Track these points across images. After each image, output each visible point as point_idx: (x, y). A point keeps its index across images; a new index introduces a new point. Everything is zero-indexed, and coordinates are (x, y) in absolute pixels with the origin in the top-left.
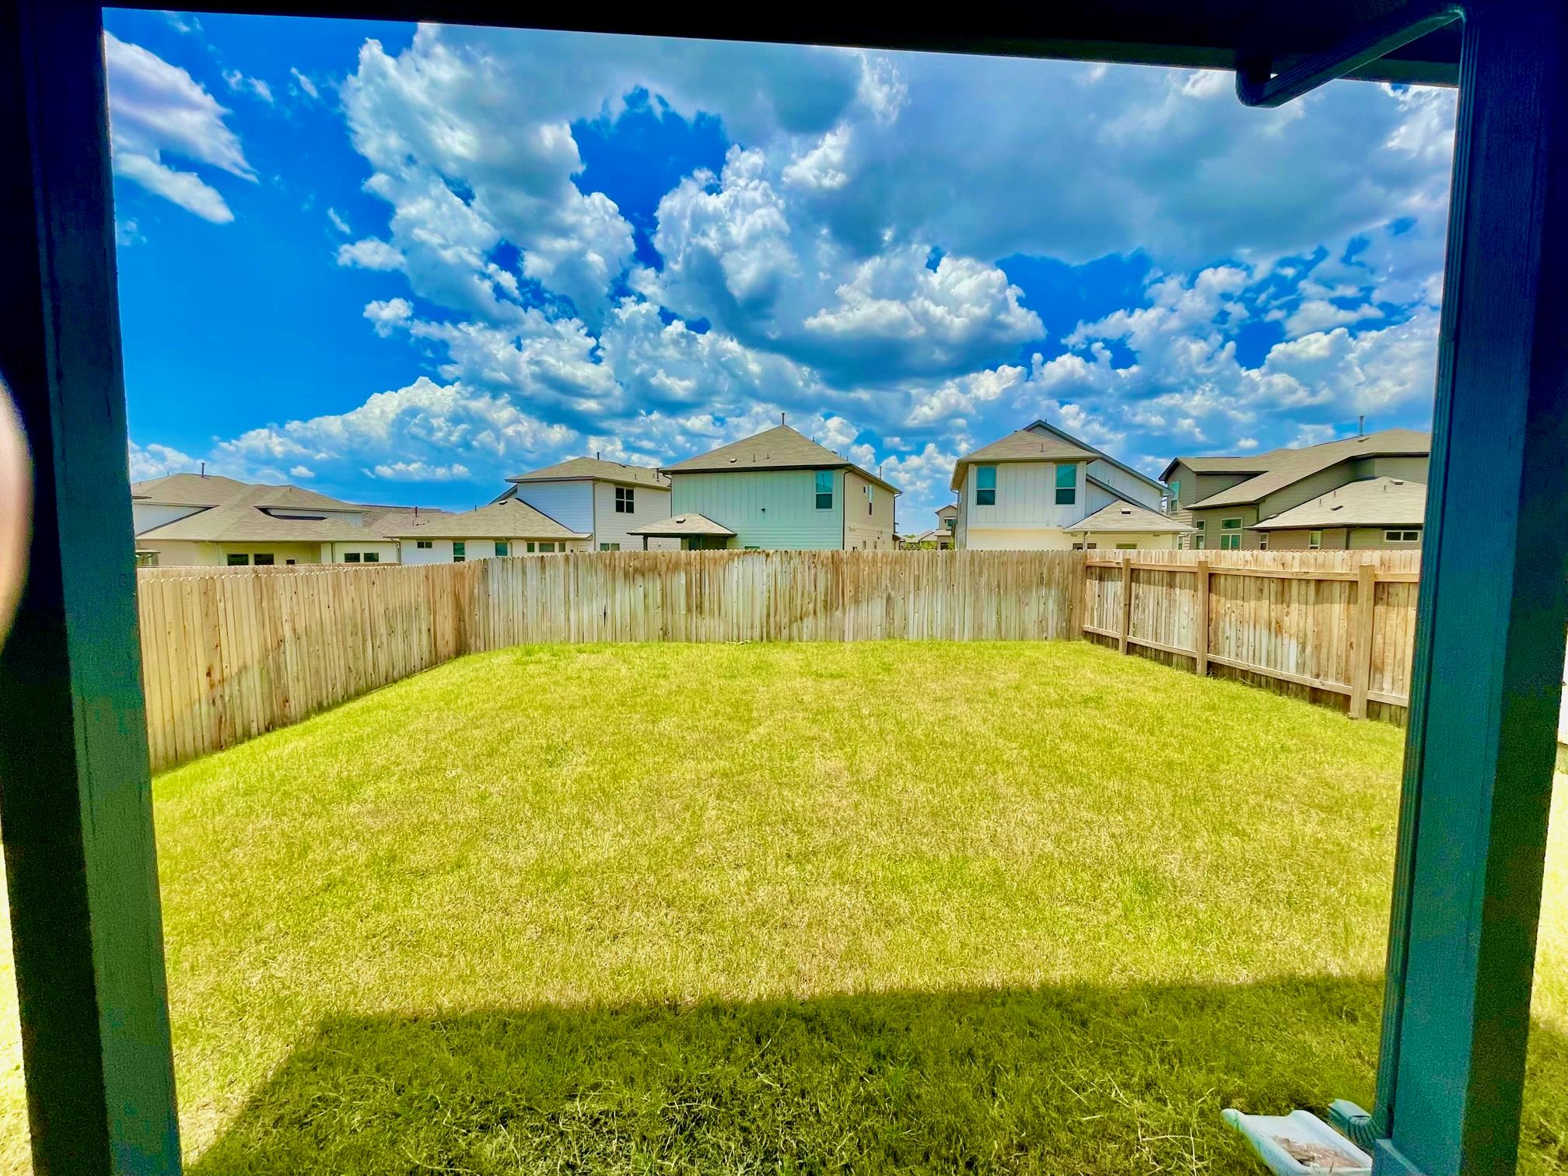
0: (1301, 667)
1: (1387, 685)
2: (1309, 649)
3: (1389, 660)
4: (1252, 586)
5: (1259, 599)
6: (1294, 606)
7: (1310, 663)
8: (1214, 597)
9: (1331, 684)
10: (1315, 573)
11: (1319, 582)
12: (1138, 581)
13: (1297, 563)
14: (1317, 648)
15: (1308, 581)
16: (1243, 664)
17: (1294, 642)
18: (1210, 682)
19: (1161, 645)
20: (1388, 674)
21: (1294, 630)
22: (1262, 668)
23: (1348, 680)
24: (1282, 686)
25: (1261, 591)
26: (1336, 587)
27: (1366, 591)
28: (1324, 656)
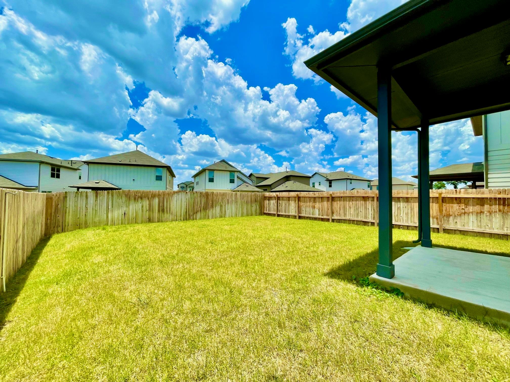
0: (319, 215)
1: (335, 215)
2: (320, 211)
3: (335, 211)
4: (308, 199)
5: (310, 202)
6: (317, 203)
7: (321, 214)
8: (300, 202)
9: (325, 217)
10: (321, 196)
11: (322, 198)
12: (280, 200)
13: (317, 194)
14: (322, 210)
15: (320, 197)
16: (307, 215)
17: (317, 210)
18: (300, 220)
19: (287, 214)
20: (335, 214)
21: (317, 207)
22: (311, 216)
23: (328, 216)
24: (315, 219)
25: (310, 200)
26: (325, 198)
27: (330, 199)
28: (323, 212)
